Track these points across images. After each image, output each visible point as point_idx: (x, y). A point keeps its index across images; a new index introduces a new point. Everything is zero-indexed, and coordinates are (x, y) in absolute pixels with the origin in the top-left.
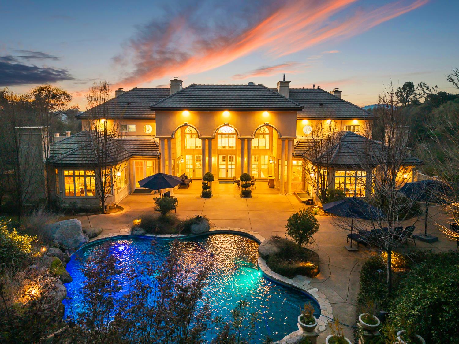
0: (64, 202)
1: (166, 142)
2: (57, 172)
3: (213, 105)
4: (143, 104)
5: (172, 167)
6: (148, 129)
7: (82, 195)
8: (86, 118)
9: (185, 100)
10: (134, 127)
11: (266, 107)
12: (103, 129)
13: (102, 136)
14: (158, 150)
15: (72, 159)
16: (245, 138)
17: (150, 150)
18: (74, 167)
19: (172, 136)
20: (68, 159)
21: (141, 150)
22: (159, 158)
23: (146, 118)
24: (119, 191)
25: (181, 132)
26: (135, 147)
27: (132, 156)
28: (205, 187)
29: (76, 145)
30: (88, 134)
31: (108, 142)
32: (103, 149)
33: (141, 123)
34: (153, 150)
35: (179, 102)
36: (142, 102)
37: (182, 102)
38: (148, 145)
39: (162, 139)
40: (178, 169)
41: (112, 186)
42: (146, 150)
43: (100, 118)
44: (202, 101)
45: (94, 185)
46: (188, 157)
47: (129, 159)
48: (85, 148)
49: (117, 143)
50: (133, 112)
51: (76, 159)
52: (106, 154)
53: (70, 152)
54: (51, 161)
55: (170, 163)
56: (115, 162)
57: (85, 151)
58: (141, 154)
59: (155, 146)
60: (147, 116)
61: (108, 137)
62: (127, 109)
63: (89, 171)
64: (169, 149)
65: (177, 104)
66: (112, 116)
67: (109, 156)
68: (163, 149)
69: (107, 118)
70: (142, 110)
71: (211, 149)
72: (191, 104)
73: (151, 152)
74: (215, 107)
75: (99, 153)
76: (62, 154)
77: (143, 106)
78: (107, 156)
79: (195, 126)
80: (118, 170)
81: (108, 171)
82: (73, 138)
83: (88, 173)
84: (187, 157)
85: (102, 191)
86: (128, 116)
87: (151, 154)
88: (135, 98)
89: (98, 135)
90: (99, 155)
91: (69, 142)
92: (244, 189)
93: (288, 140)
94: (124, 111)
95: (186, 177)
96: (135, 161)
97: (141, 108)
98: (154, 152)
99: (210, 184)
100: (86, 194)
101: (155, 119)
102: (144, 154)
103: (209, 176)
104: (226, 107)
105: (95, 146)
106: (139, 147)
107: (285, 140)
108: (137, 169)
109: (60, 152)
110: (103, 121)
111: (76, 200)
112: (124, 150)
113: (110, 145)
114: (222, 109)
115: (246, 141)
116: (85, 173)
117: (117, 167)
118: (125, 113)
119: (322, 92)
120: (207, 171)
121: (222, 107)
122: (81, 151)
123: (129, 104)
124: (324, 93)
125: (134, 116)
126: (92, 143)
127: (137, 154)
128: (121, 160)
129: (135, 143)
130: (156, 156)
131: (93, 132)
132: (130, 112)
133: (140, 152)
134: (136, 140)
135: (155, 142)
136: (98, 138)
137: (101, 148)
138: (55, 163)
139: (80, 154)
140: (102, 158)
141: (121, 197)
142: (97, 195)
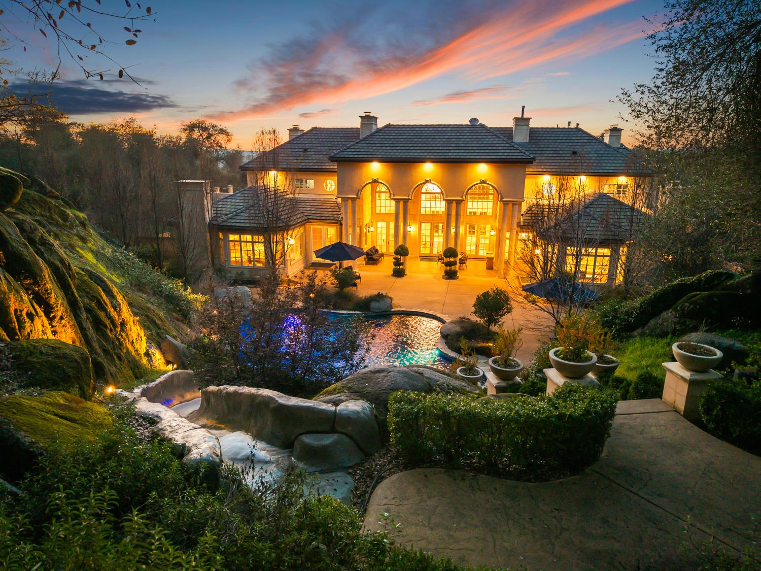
0: (230, 272)
1: (350, 202)
2: (221, 236)
3: (411, 154)
4: (323, 150)
5: (357, 236)
6: (329, 185)
7: (250, 265)
8: (252, 170)
9: (375, 148)
10: (312, 182)
11: (483, 157)
12: (272, 184)
13: (272, 193)
14: (340, 213)
15: (238, 221)
16: (453, 200)
17: (330, 213)
18: (241, 230)
19: (357, 195)
20: (234, 221)
21: (319, 212)
22: (341, 224)
23: (326, 170)
24: (292, 263)
25: (372, 190)
26: (313, 209)
27: (308, 220)
28: (397, 263)
29: (241, 204)
30: (254, 190)
31: (279, 202)
32: (273, 210)
33: (321, 177)
34: (334, 213)
35: (367, 150)
36: (322, 148)
37: (371, 151)
38: (329, 207)
39: (344, 199)
40: (366, 240)
41: (283, 255)
42: (326, 212)
43: (269, 169)
44: (398, 148)
45: (264, 253)
46: (381, 225)
47: (304, 224)
48: (252, 208)
49: (289, 203)
50: (310, 161)
51: (242, 221)
52: (277, 217)
53: (235, 213)
54: (215, 222)
55: (354, 231)
56: (287, 227)
57: (253, 211)
58: (319, 218)
59: (337, 208)
60: (328, 167)
61: (279, 195)
62: (303, 158)
63: (257, 237)
64: (354, 212)
65: (364, 153)
66: (285, 166)
67: (280, 219)
68: (346, 212)
69: (278, 170)
70: (321, 159)
71: (407, 214)
72: (383, 154)
73: (331, 215)
74: (413, 157)
75: (268, 215)
76: (226, 215)
77: (324, 153)
78: (278, 219)
79: (387, 183)
80: (291, 237)
81: (279, 237)
82: (238, 195)
83: (256, 238)
84: (379, 224)
85: (272, 260)
86: (304, 167)
87: (332, 218)
88: (314, 142)
89: (267, 192)
90: (268, 217)
91: (233, 201)
92: (448, 268)
93: (513, 204)
94: (299, 161)
95: (377, 251)
96: (313, 227)
97: (321, 156)
98: (335, 216)
99: (405, 260)
100: (254, 264)
101: (336, 172)
102: (323, 218)
103: (402, 250)
104: (428, 157)
105: (264, 206)
106: (317, 210)
107: (508, 204)
108: (315, 237)
109: (224, 212)
110: (272, 173)
111: (243, 270)
112: (298, 212)
113: (282, 205)
114: (423, 161)
115: (454, 204)
116: (252, 238)
117: (290, 233)
118: (300, 164)
119: (581, 133)
120: (401, 242)
121: (423, 157)
122: (248, 211)
123: (305, 150)
124: (584, 135)
125: (312, 167)
126: (261, 203)
127: (315, 218)
128: (295, 225)
129: (312, 204)
130: (337, 222)
131: (261, 188)
132: (307, 161)
133: (318, 215)
134: (314, 200)
135: (337, 203)
136: (267, 196)
137: (271, 208)
138: (219, 225)
139: (247, 215)
140: (272, 220)
141: (295, 270)
142: (267, 265)
